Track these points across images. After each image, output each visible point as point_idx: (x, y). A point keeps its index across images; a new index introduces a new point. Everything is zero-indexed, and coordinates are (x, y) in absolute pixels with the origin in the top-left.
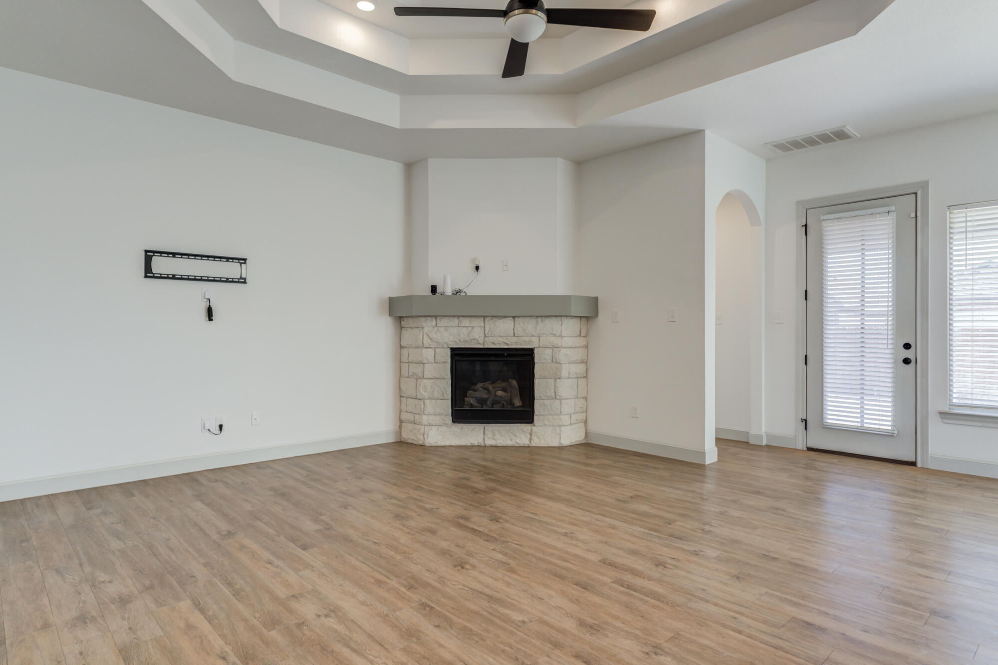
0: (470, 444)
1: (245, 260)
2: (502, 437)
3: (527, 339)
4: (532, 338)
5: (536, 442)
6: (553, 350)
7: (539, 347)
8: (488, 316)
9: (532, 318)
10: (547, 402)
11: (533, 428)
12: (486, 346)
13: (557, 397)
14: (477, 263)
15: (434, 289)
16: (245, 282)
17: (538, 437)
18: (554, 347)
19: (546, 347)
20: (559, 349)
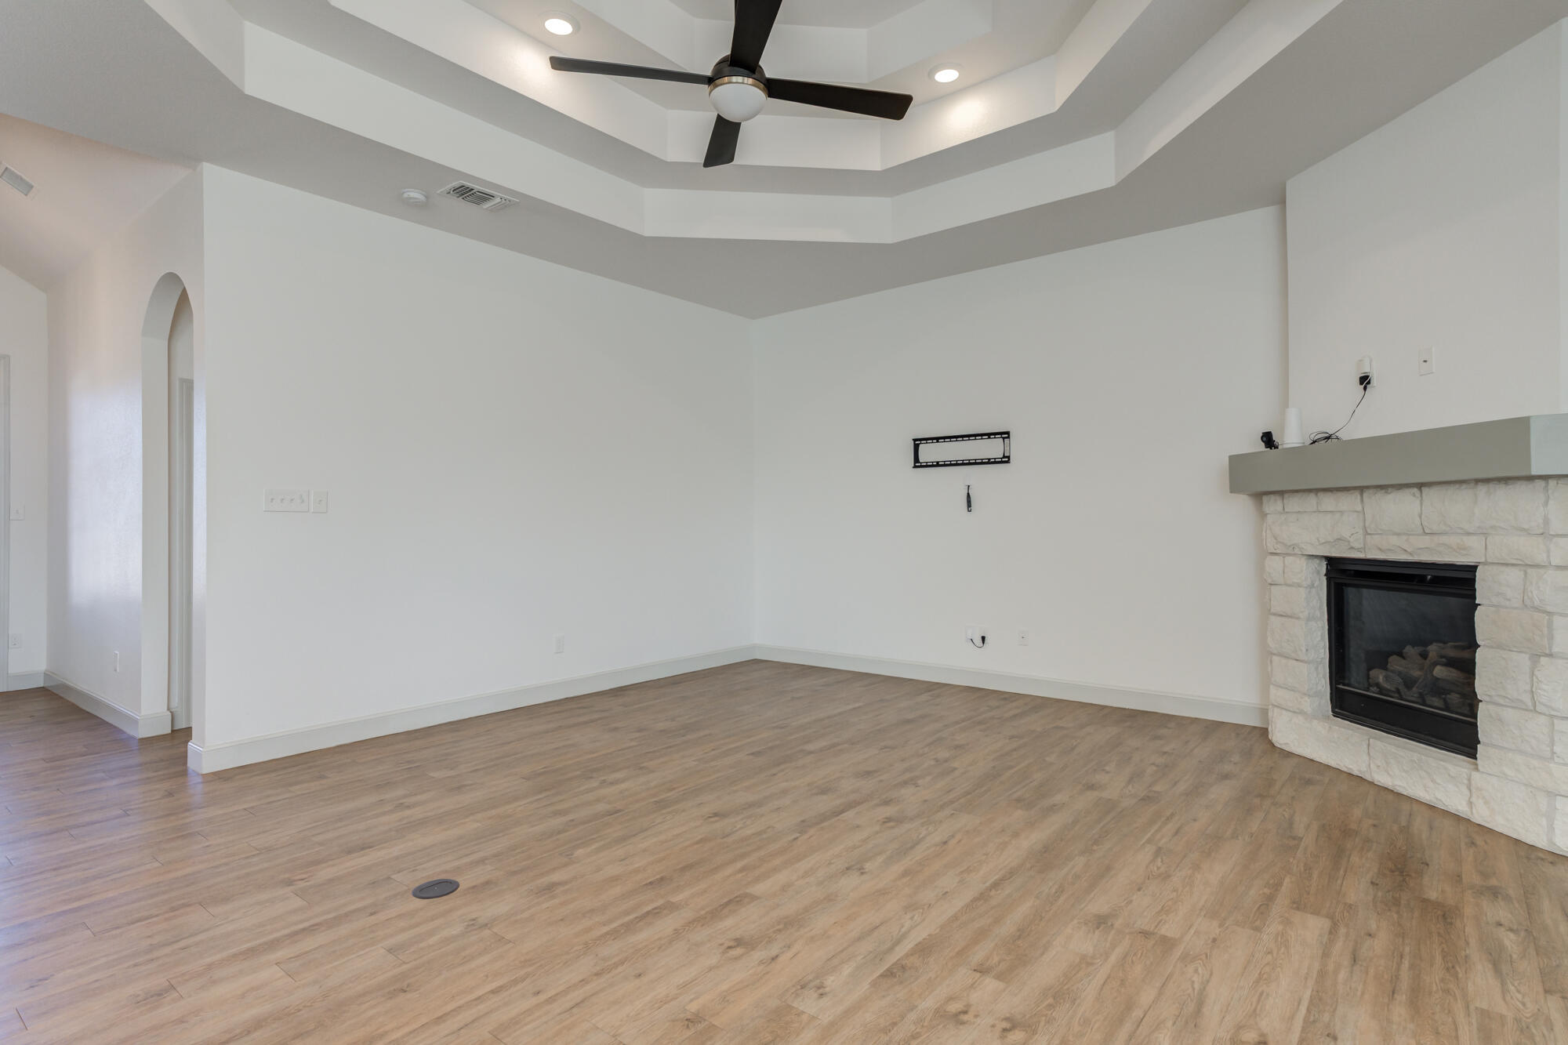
0: (1346, 770)
1: (1008, 433)
2: (1404, 774)
3: (1453, 540)
4: (1465, 538)
5: (1481, 815)
6: (1526, 573)
7: (1485, 563)
8: (1368, 487)
9: (1464, 486)
10: (1509, 714)
11: (1475, 775)
12: (1370, 556)
13: (1539, 708)
14: (1366, 369)
15: (1268, 440)
16: (1008, 462)
17: (1486, 803)
18: (1527, 566)
19: (1507, 565)
20: (1542, 571)
